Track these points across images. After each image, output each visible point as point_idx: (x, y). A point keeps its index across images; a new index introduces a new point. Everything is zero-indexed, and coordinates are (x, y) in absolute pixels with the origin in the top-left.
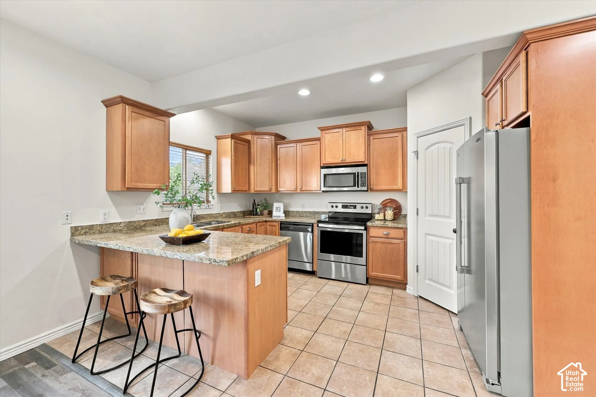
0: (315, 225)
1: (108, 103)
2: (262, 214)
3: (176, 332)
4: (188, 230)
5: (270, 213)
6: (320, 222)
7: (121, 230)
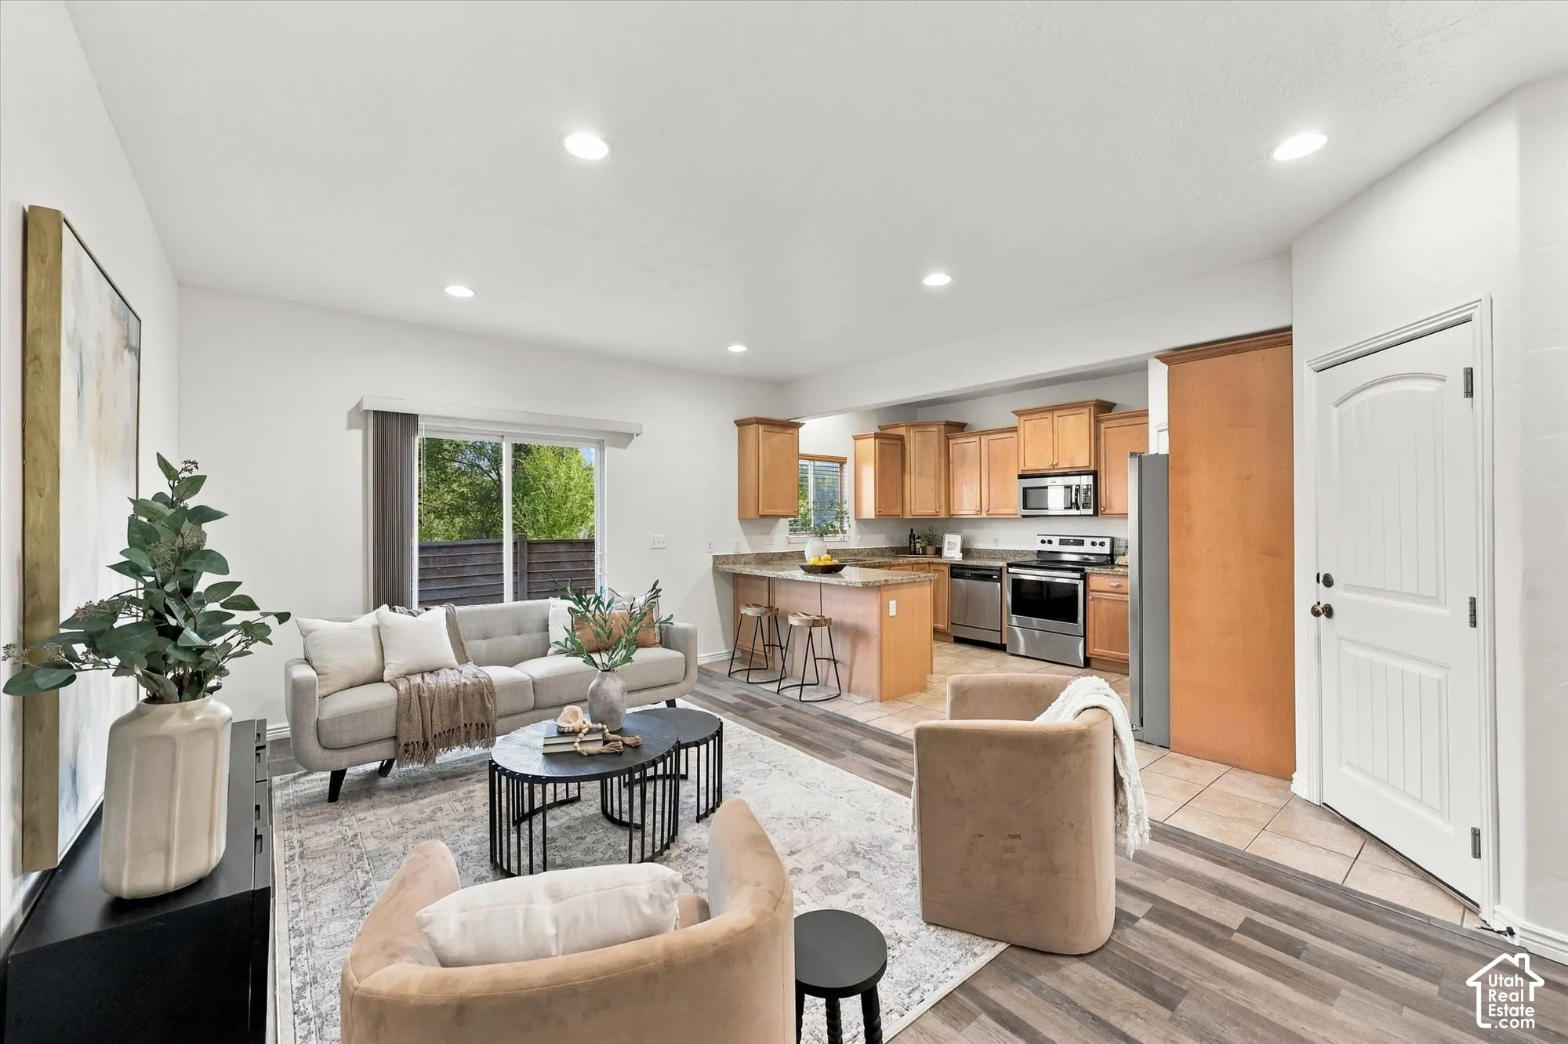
0: (1004, 570)
1: (740, 424)
2: (924, 553)
3: (815, 659)
4: (825, 560)
5: (939, 552)
6: (1010, 565)
7: (750, 563)
